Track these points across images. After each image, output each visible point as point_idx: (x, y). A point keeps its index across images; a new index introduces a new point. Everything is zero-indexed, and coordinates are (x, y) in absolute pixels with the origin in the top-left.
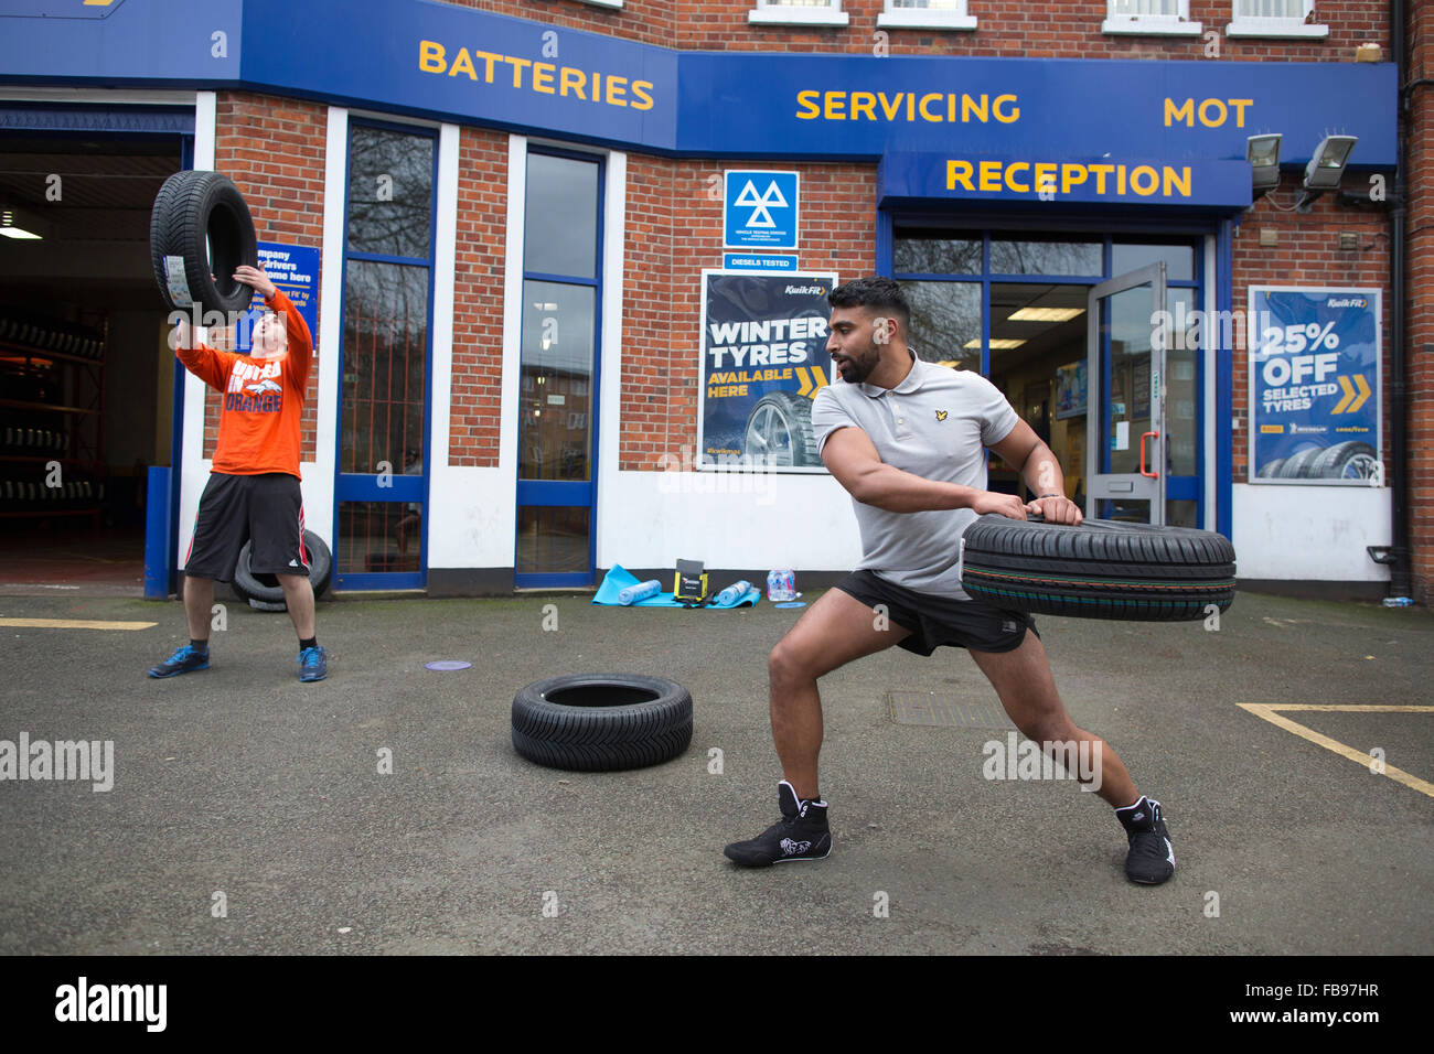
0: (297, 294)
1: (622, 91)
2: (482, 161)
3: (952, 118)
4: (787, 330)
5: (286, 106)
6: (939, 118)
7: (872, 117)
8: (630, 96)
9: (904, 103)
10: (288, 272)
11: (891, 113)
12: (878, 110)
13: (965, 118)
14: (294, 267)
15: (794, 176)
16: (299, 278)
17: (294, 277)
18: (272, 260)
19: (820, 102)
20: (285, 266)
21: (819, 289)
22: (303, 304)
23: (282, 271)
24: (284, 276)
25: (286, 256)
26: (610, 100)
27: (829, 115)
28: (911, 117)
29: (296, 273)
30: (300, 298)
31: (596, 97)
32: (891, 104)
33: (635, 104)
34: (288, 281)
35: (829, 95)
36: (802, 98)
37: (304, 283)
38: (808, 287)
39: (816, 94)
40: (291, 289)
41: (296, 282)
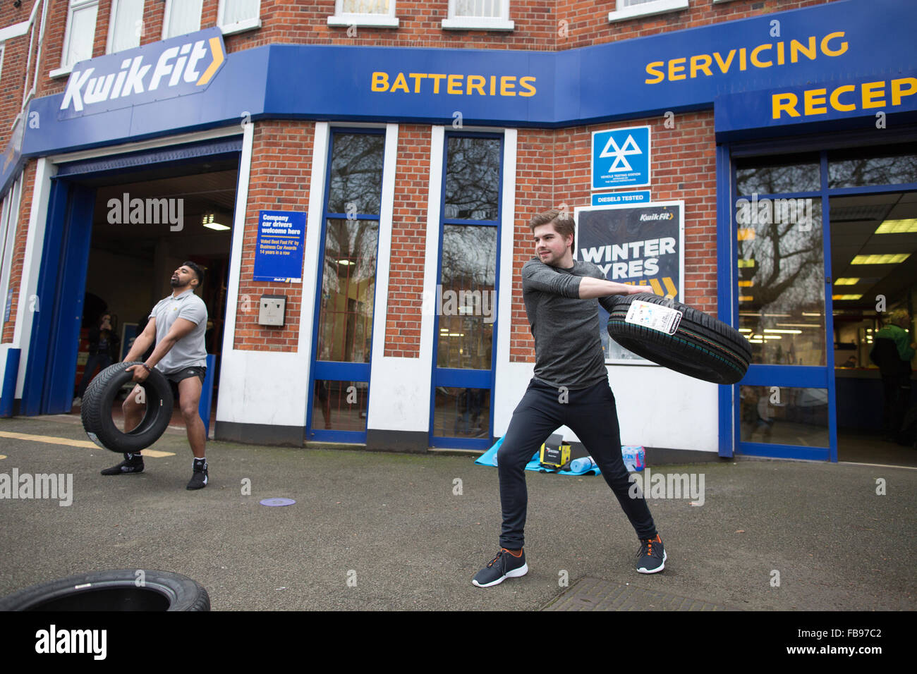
0: (291, 242)
1: (512, 86)
2: (414, 146)
3: (781, 61)
4: (642, 249)
5: (292, 126)
6: (769, 64)
7: (708, 73)
8: (518, 88)
9: (737, 57)
10: (287, 229)
11: (724, 68)
12: (714, 66)
13: (794, 59)
14: (291, 225)
15: (647, 129)
16: (293, 232)
17: (290, 232)
18: (278, 221)
19: (664, 69)
20: (285, 225)
21: (668, 215)
22: (295, 248)
23: (283, 228)
24: (284, 232)
25: (286, 219)
26: (503, 93)
27: (672, 78)
28: (743, 67)
29: (291, 229)
30: (293, 245)
31: (493, 93)
32: (724, 60)
33: (521, 94)
34: (287, 234)
35: (672, 63)
36: (649, 69)
37: (296, 235)
38: (659, 214)
39: (661, 64)
40: (288, 239)
41: (292, 235)
